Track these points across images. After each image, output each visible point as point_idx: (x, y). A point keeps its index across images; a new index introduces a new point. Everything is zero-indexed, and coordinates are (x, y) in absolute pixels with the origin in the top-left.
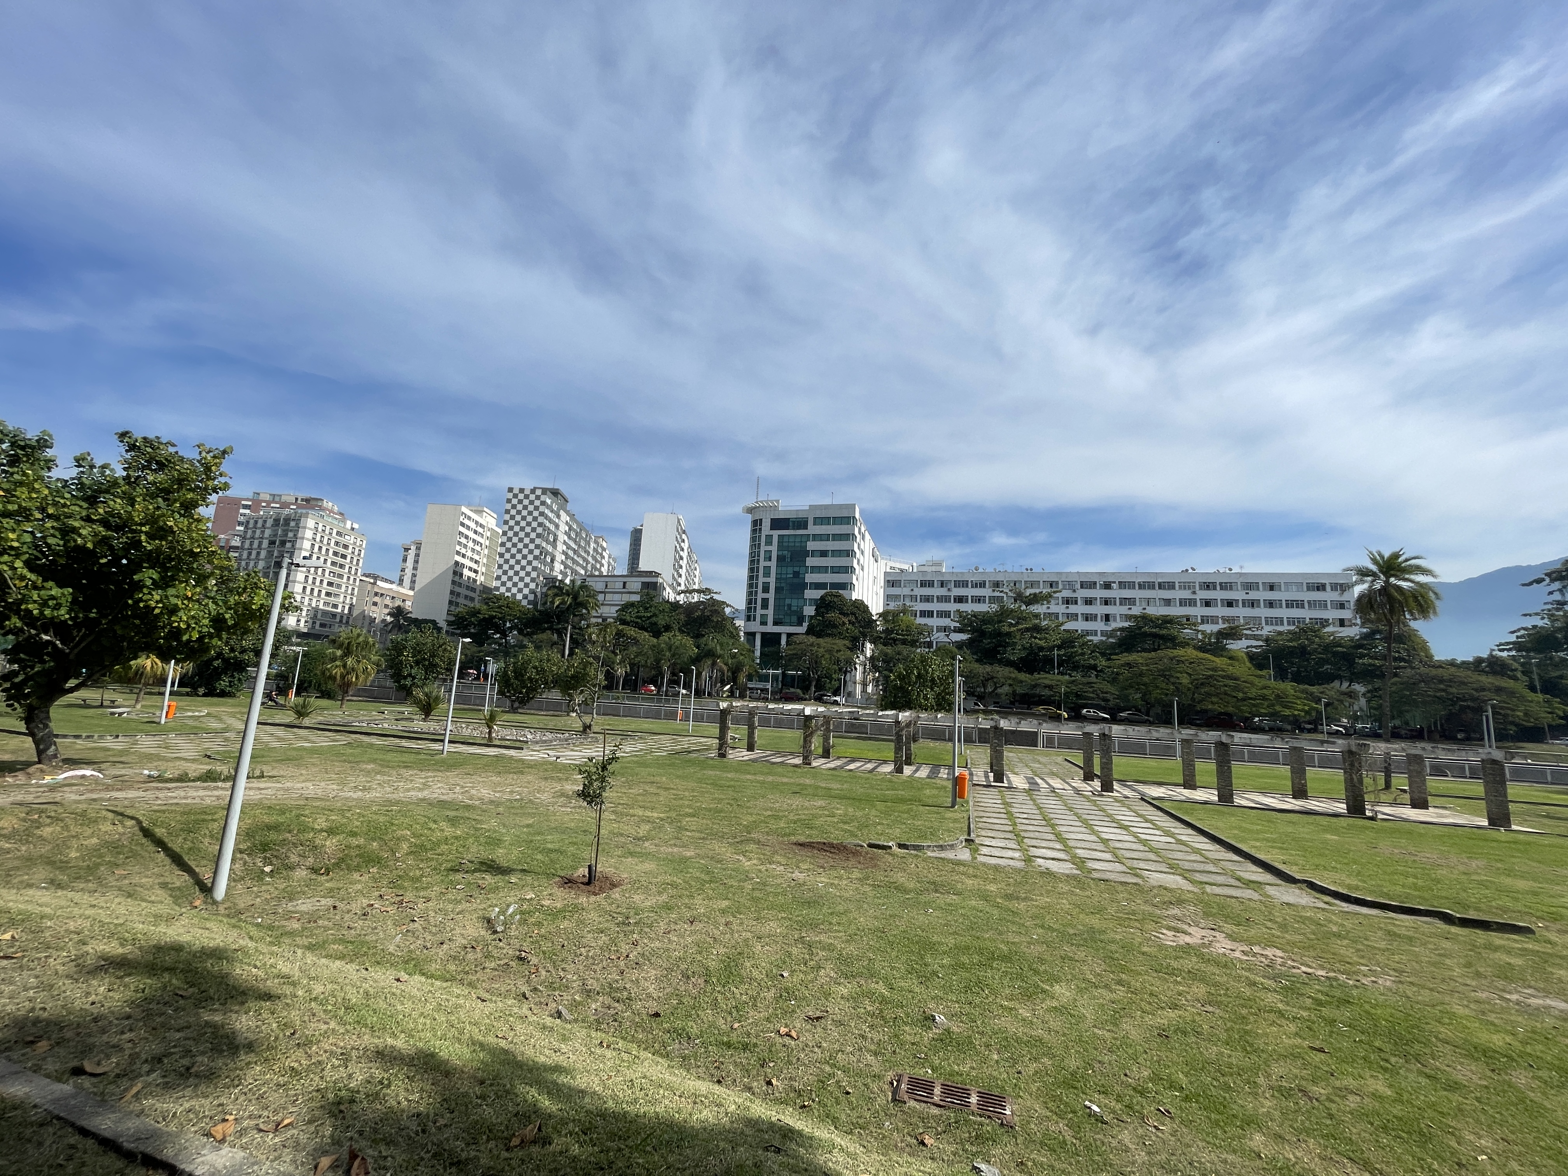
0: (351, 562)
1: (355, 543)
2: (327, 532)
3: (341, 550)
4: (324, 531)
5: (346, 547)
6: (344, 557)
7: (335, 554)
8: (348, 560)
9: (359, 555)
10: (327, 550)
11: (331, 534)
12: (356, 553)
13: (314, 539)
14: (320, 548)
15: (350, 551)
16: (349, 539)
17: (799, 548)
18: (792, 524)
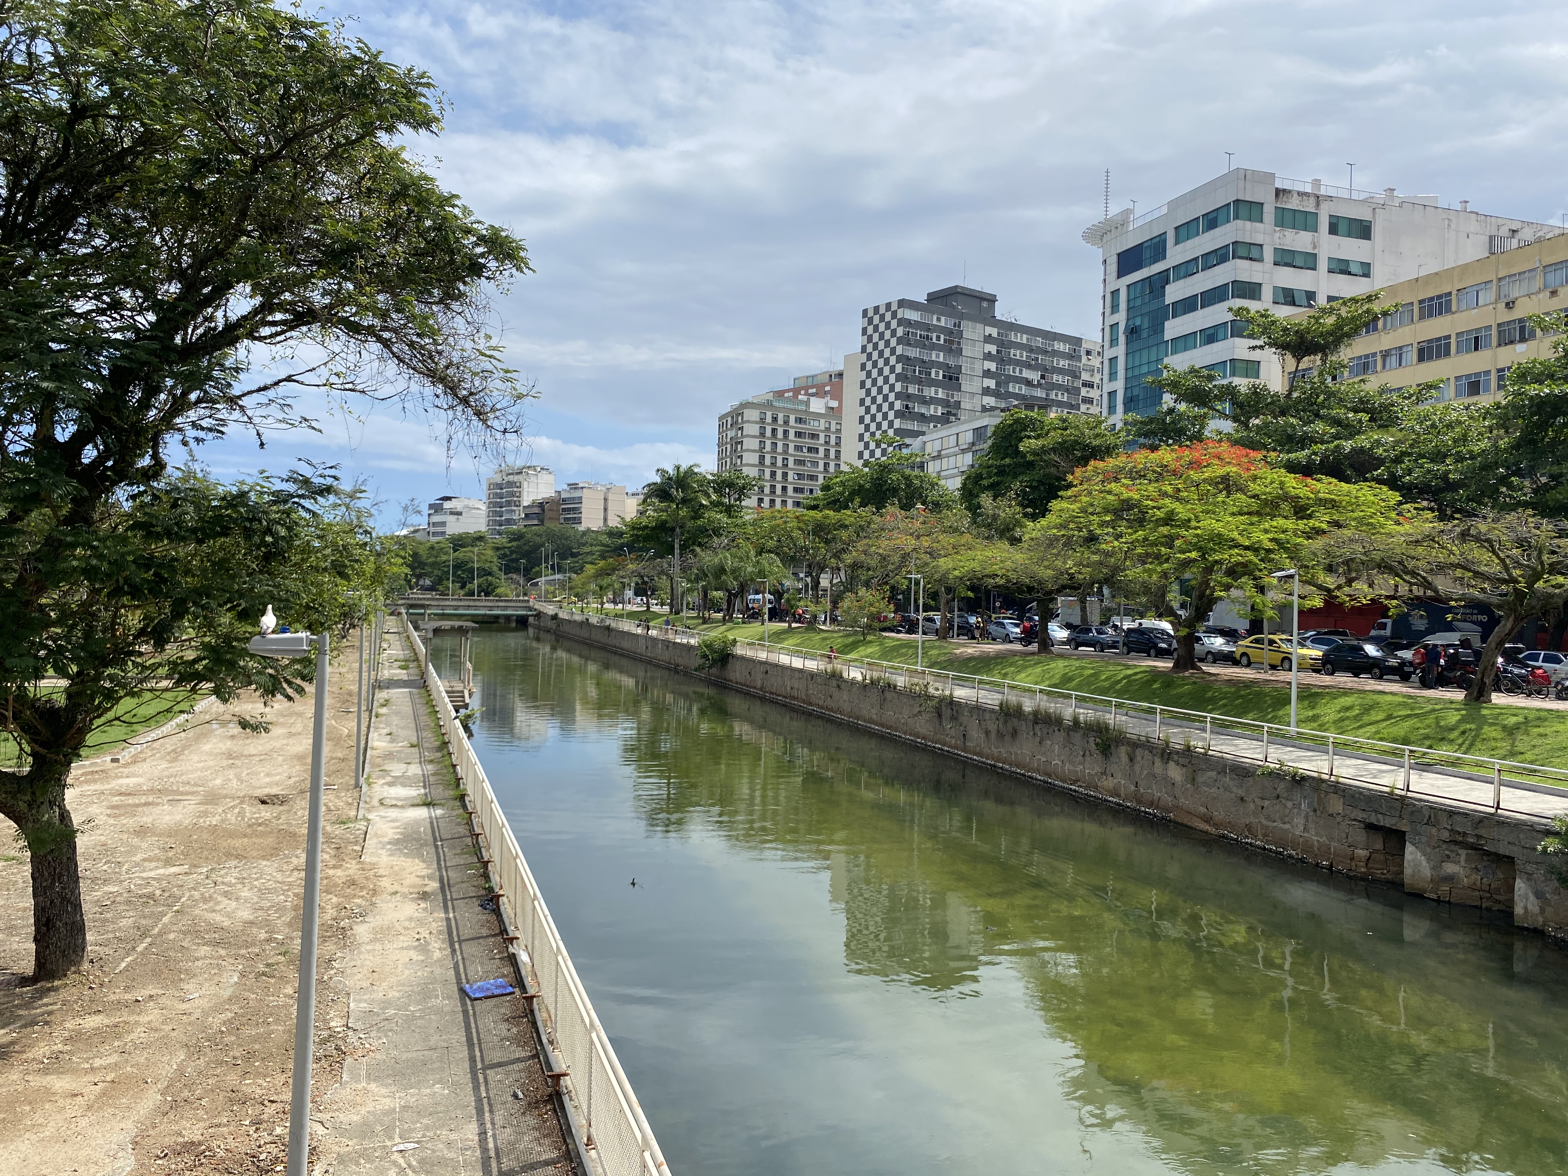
0: (827, 455)
1: (828, 429)
2: (781, 421)
3: (807, 442)
4: (775, 419)
5: (814, 436)
6: (813, 450)
7: (798, 448)
8: (821, 453)
9: (838, 444)
10: (785, 446)
11: (786, 422)
12: (833, 441)
13: (763, 435)
15: (822, 440)
16: (819, 425)
17: (1154, 305)
18: (1147, 254)
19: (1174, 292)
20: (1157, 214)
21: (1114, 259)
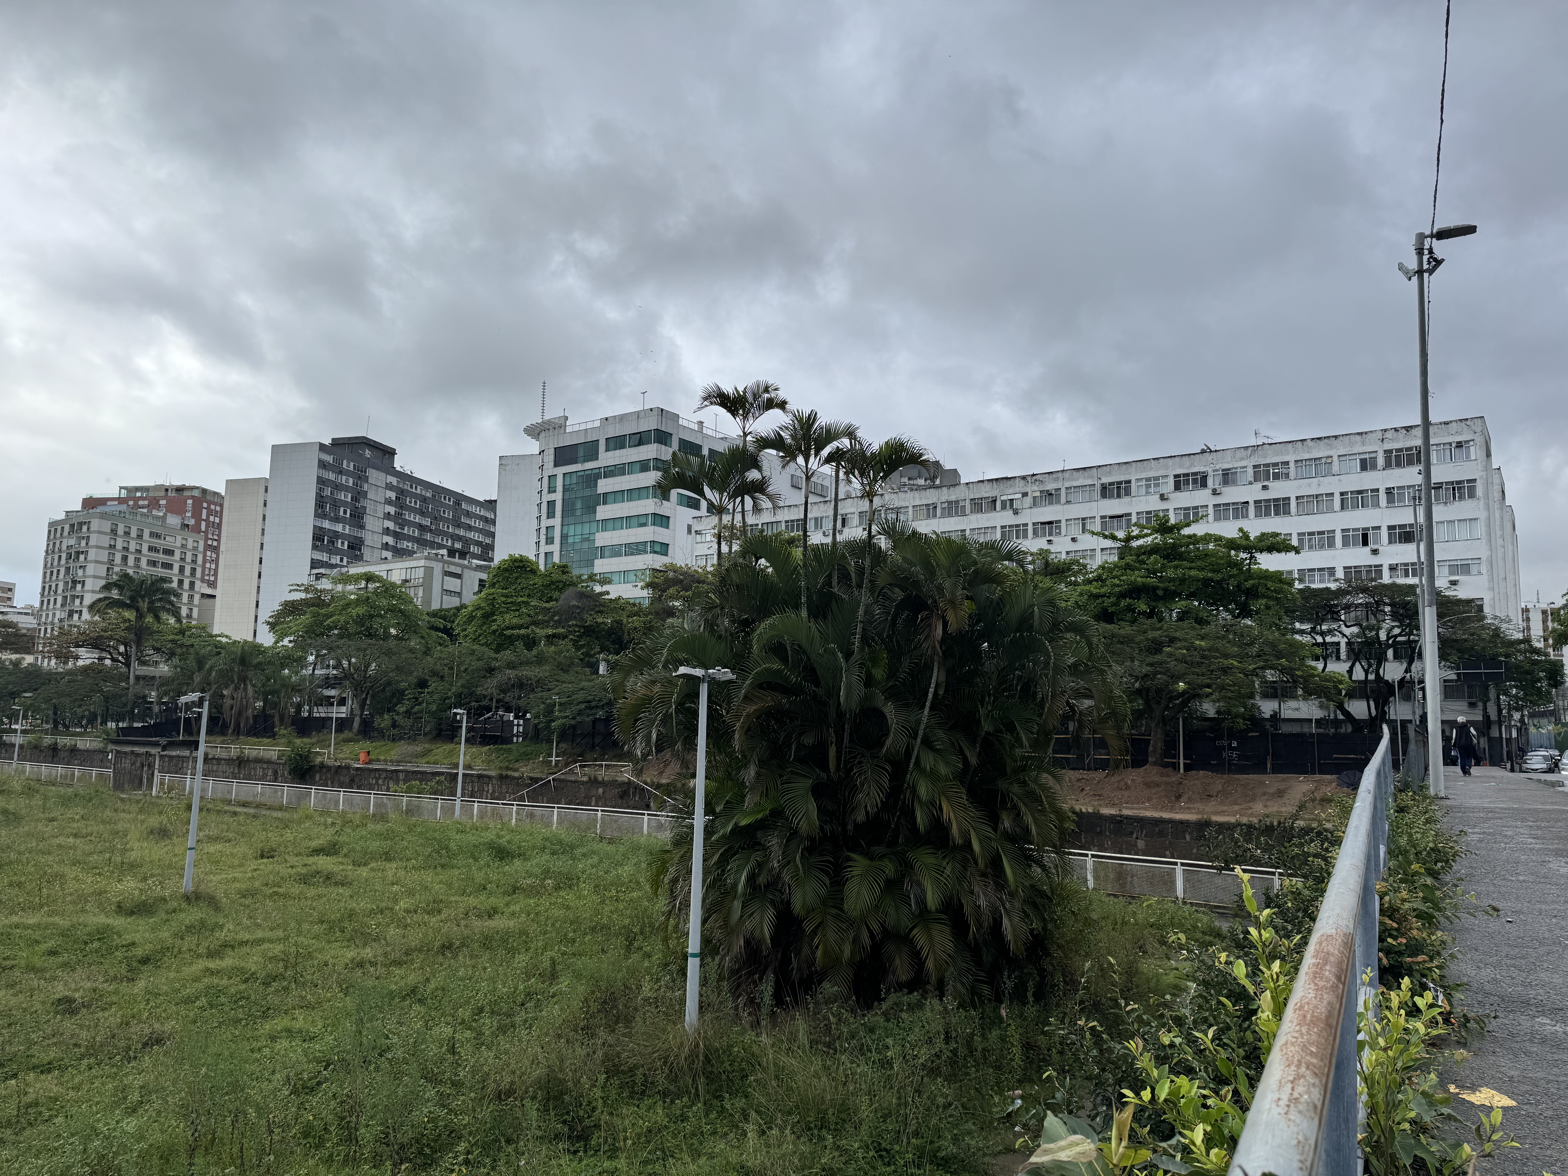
1: (183, 546)
2: (134, 534)
3: (161, 557)
4: (127, 534)
5: (169, 552)
6: (167, 566)
7: (151, 563)
8: (176, 570)
9: (194, 561)
10: (138, 560)
11: (140, 536)
12: (189, 558)
13: (112, 547)
14: (125, 559)
15: (177, 555)
16: (175, 542)
17: (587, 492)
18: (581, 453)
19: (604, 485)
20: (590, 426)
21: (552, 451)
